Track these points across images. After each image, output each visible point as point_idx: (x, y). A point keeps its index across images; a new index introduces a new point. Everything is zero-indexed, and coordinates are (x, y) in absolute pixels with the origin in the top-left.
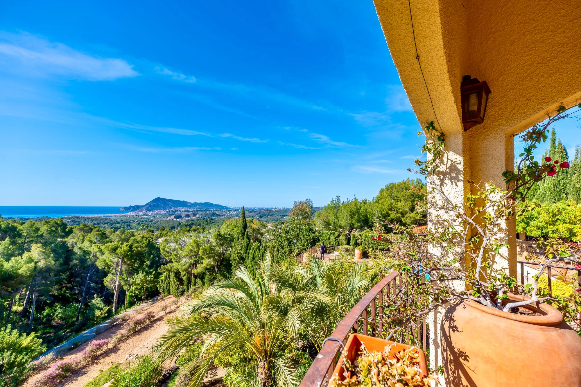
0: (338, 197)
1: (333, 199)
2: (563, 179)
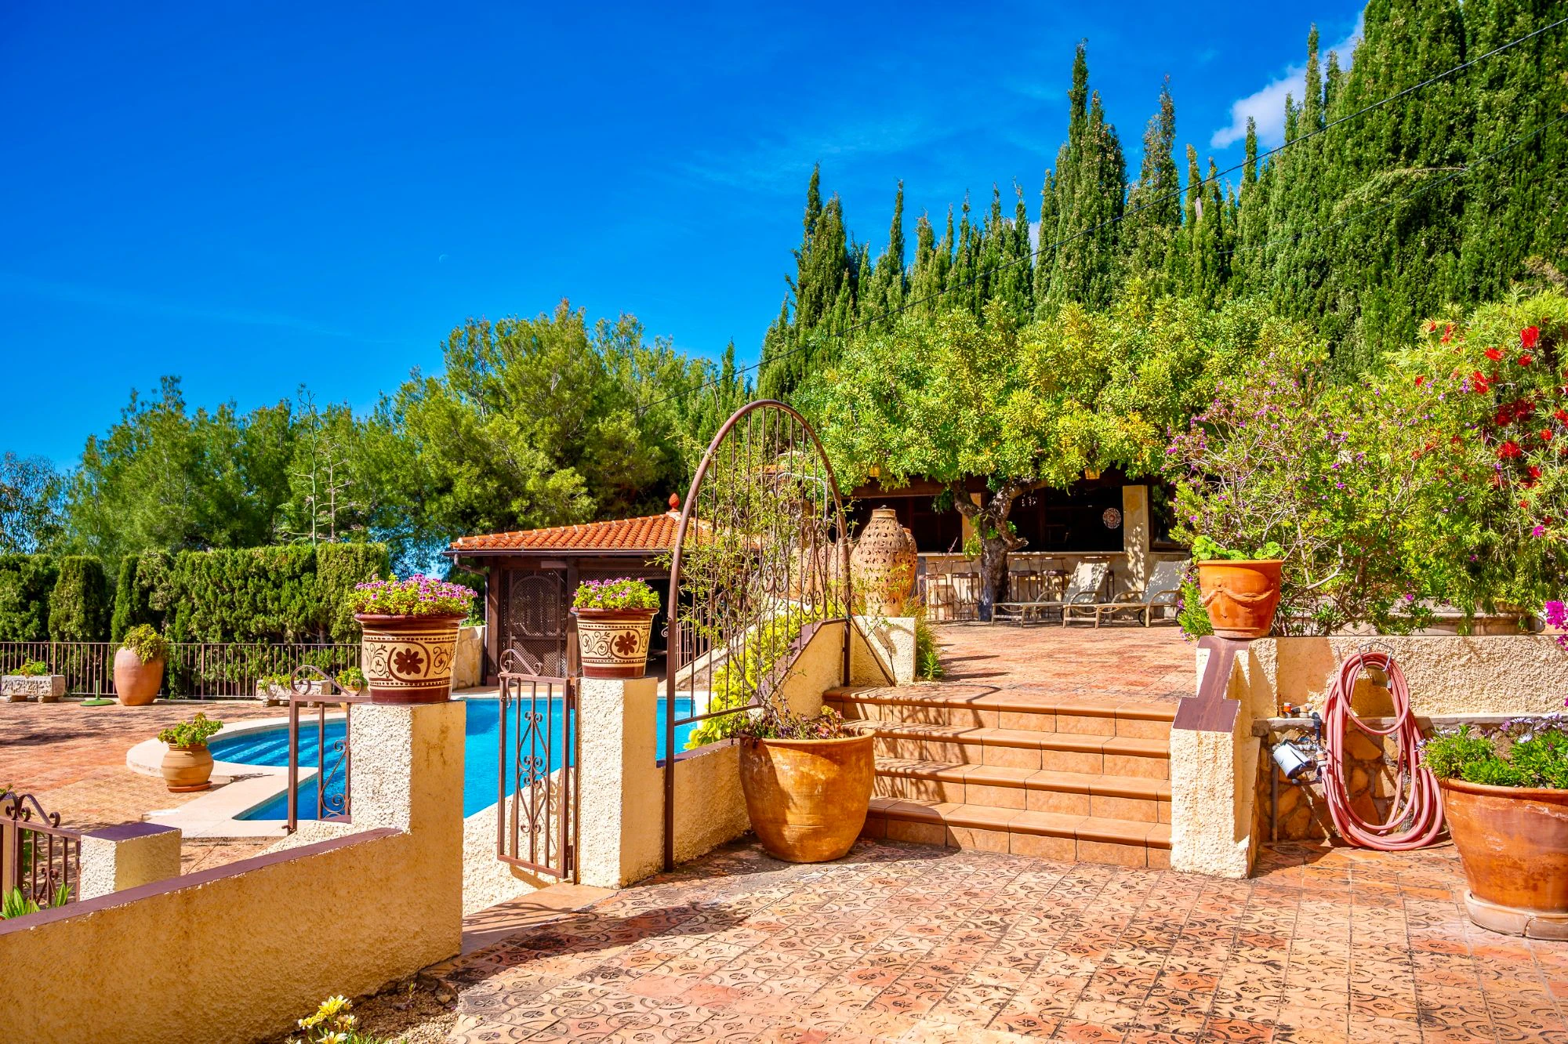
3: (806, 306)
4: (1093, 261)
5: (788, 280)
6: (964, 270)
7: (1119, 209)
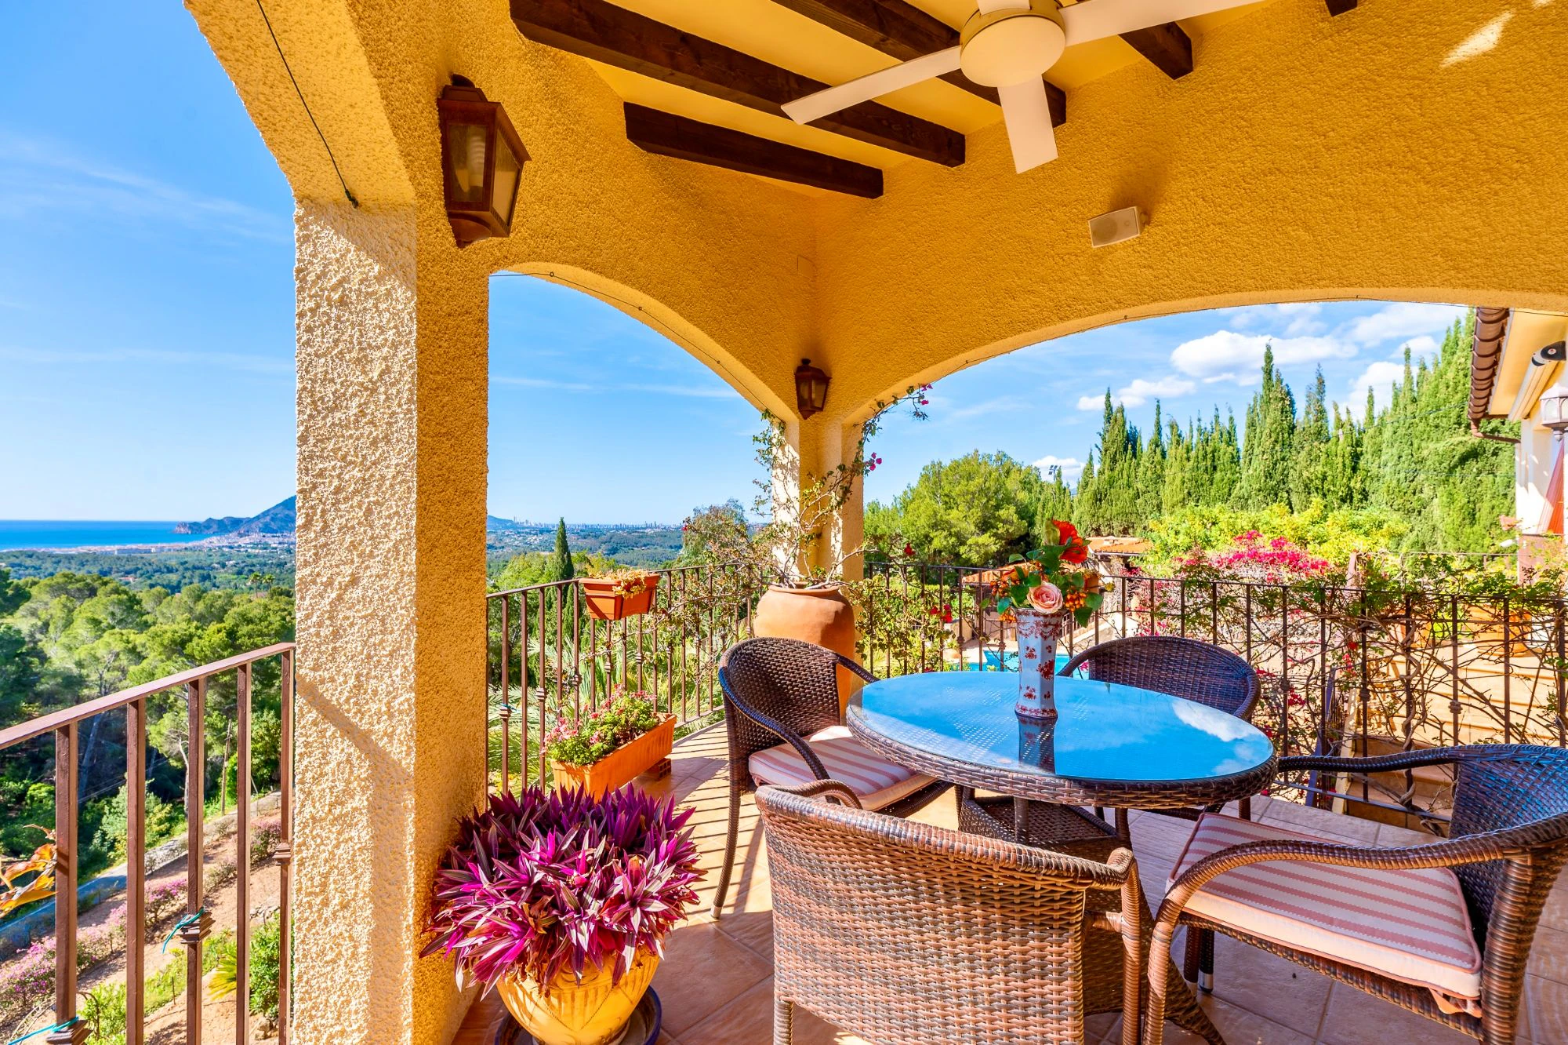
2: (1282, 459)
3: (1108, 461)
4: (1279, 455)
5: (1097, 446)
6: (1201, 453)
7: (1292, 428)
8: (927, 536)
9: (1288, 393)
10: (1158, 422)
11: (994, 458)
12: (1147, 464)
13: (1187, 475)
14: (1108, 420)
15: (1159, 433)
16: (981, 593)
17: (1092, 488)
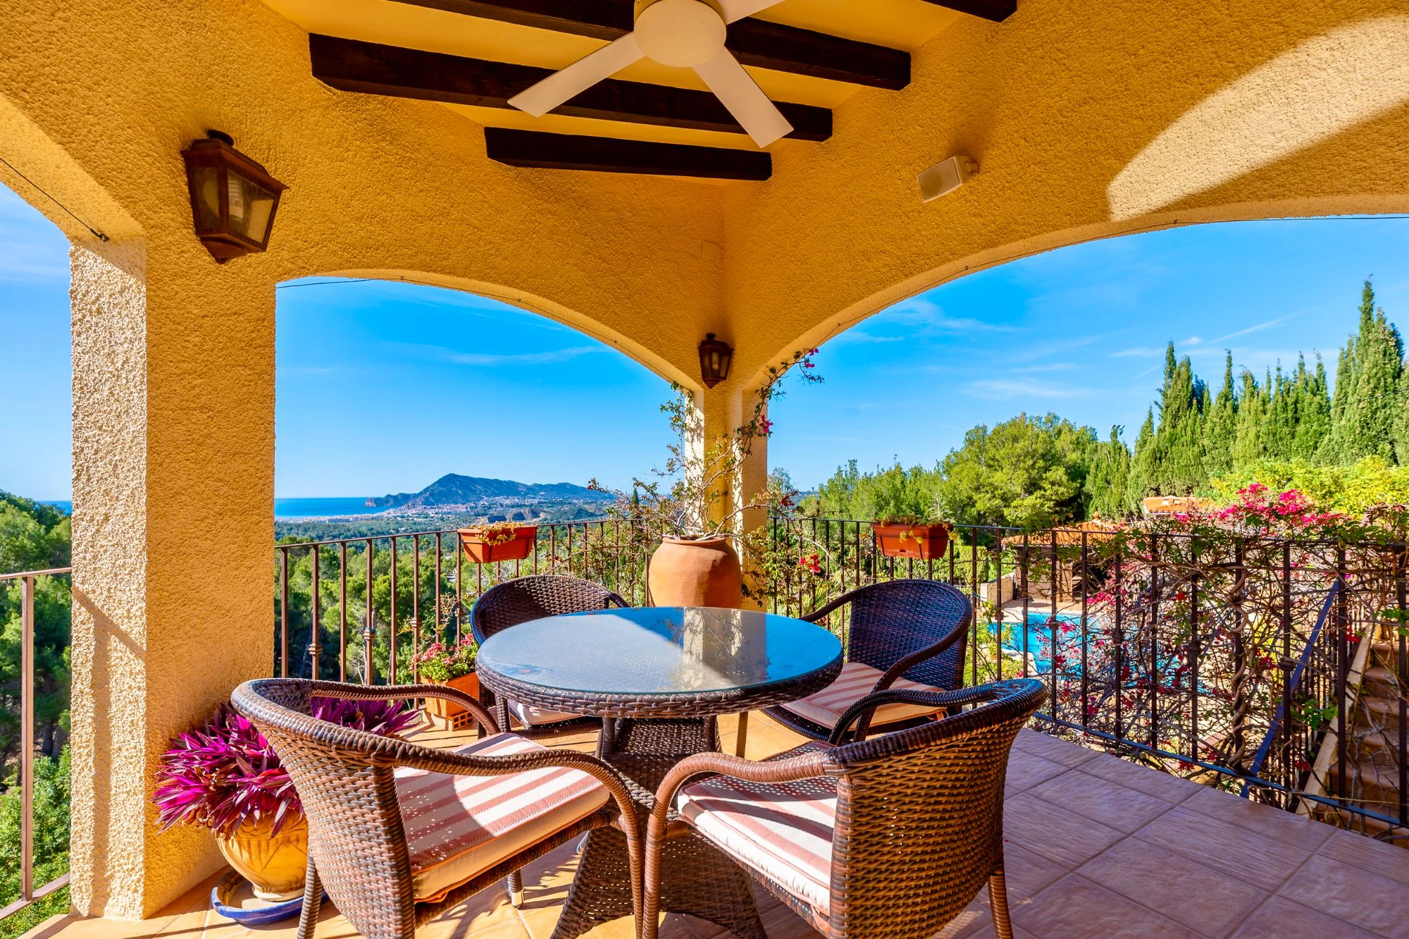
0: (853, 463)
1: (839, 467)
2: (1384, 406)
3: (1169, 418)
4: (1380, 403)
5: (1157, 403)
6: (1280, 404)
7: (1399, 372)
8: (970, 498)
9: (1394, 334)
10: (1229, 374)
11: (1044, 420)
12: (1215, 420)
13: (1264, 429)
14: (1170, 374)
15: (1230, 386)
16: (1025, 555)
17: (1150, 447)
